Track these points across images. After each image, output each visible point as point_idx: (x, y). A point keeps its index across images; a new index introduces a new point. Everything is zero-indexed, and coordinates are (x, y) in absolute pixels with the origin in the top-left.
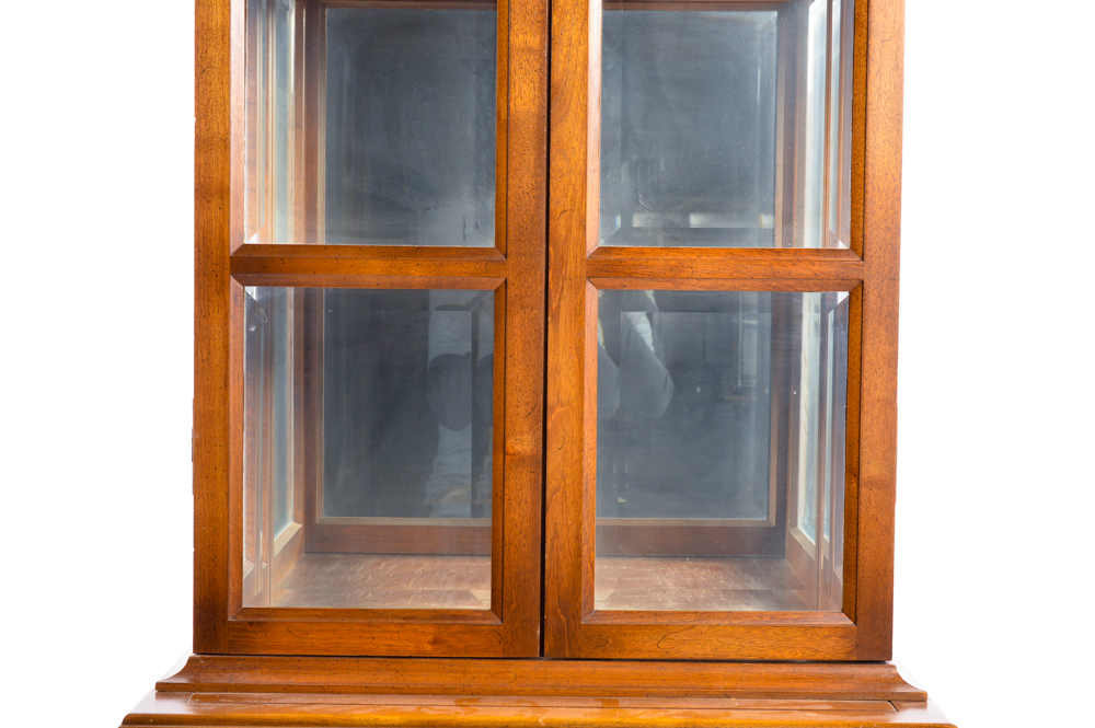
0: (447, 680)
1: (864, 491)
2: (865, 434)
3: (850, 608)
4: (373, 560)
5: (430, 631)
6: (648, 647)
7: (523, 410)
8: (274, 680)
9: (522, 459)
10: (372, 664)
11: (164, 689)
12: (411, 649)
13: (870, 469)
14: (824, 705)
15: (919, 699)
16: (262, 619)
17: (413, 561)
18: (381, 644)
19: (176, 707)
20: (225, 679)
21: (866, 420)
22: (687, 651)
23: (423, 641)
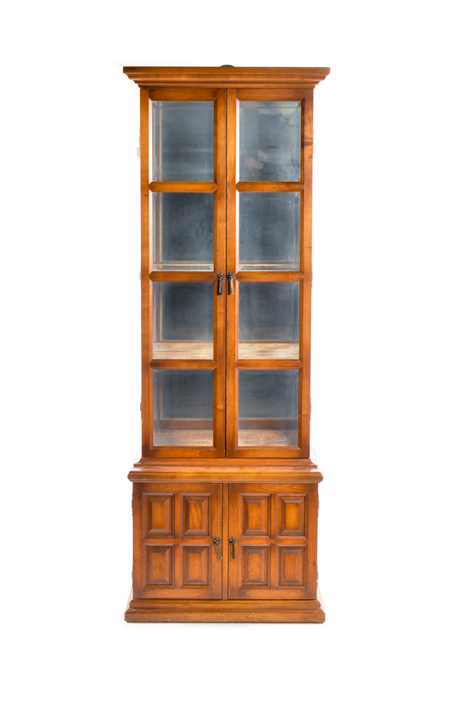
0: (203, 463)
1: (303, 417)
2: (303, 404)
3: (300, 445)
4: (178, 431)
5: (198, 452)
6: (251, 455)
7: (220, 398)
8: (161, 463)
9: (220, 410)
10: (184, 459)
11: (135, 466)
12: (194, 456)
13: (304, 412)
14: (292, 468)
15: (315, 467)
16: (158, 449)
17: (189, 431)
18: (187, 455)
19: (138, 469)
20: (150, 463)
21: (303, 400)
22: (260, 456)
23: (197, 453)
